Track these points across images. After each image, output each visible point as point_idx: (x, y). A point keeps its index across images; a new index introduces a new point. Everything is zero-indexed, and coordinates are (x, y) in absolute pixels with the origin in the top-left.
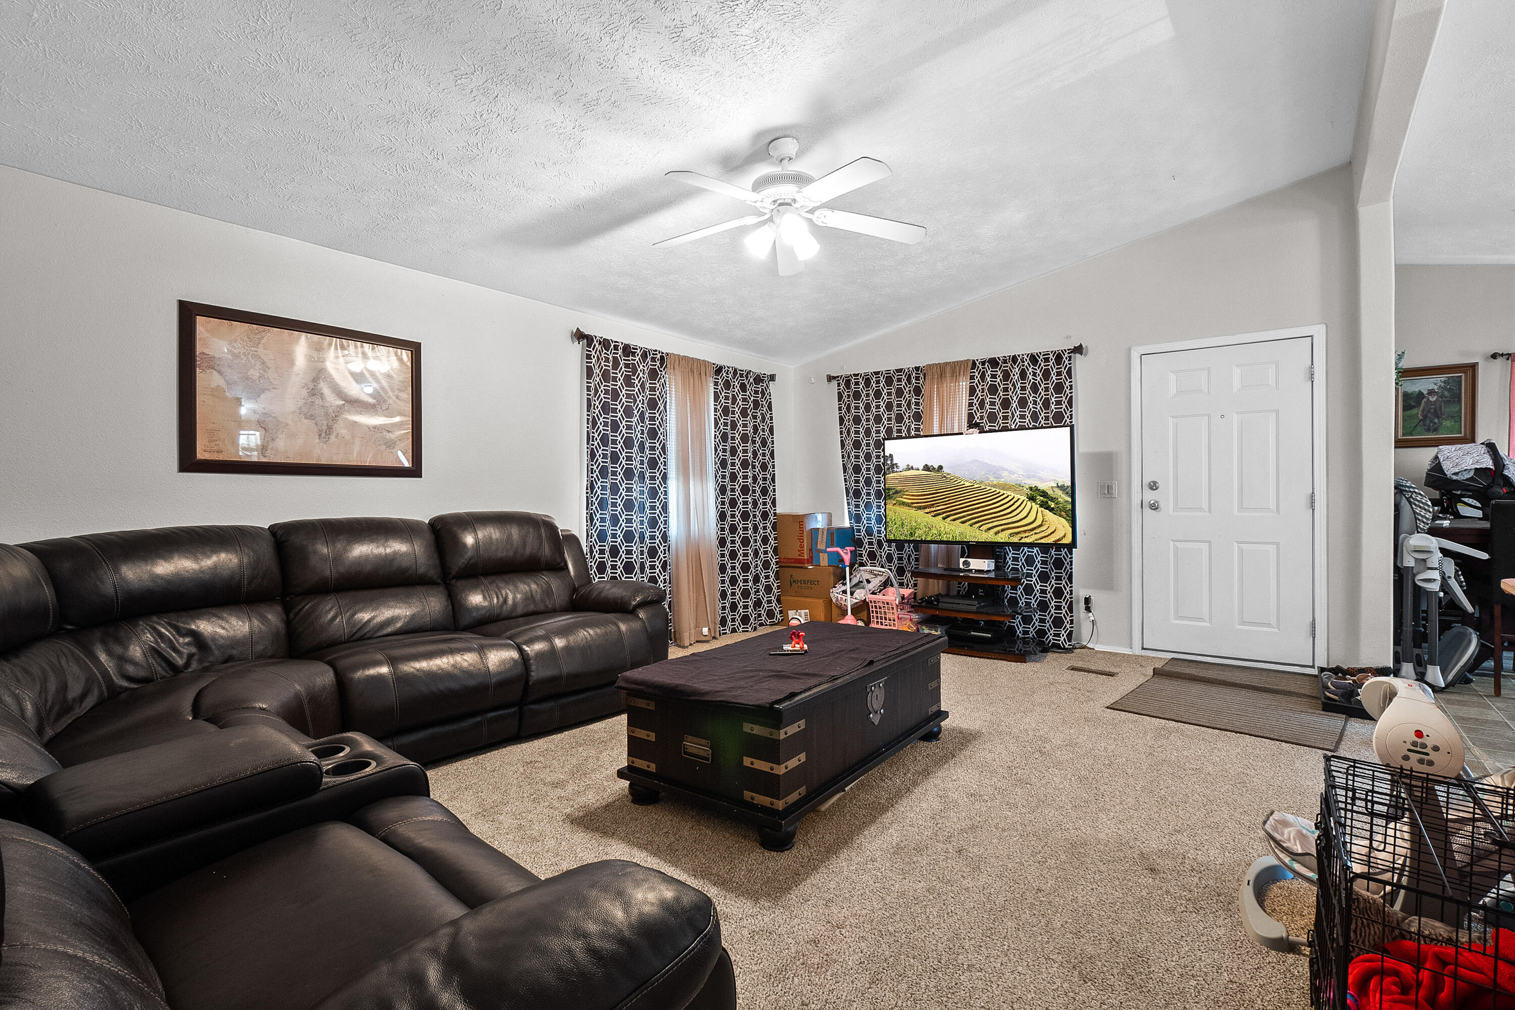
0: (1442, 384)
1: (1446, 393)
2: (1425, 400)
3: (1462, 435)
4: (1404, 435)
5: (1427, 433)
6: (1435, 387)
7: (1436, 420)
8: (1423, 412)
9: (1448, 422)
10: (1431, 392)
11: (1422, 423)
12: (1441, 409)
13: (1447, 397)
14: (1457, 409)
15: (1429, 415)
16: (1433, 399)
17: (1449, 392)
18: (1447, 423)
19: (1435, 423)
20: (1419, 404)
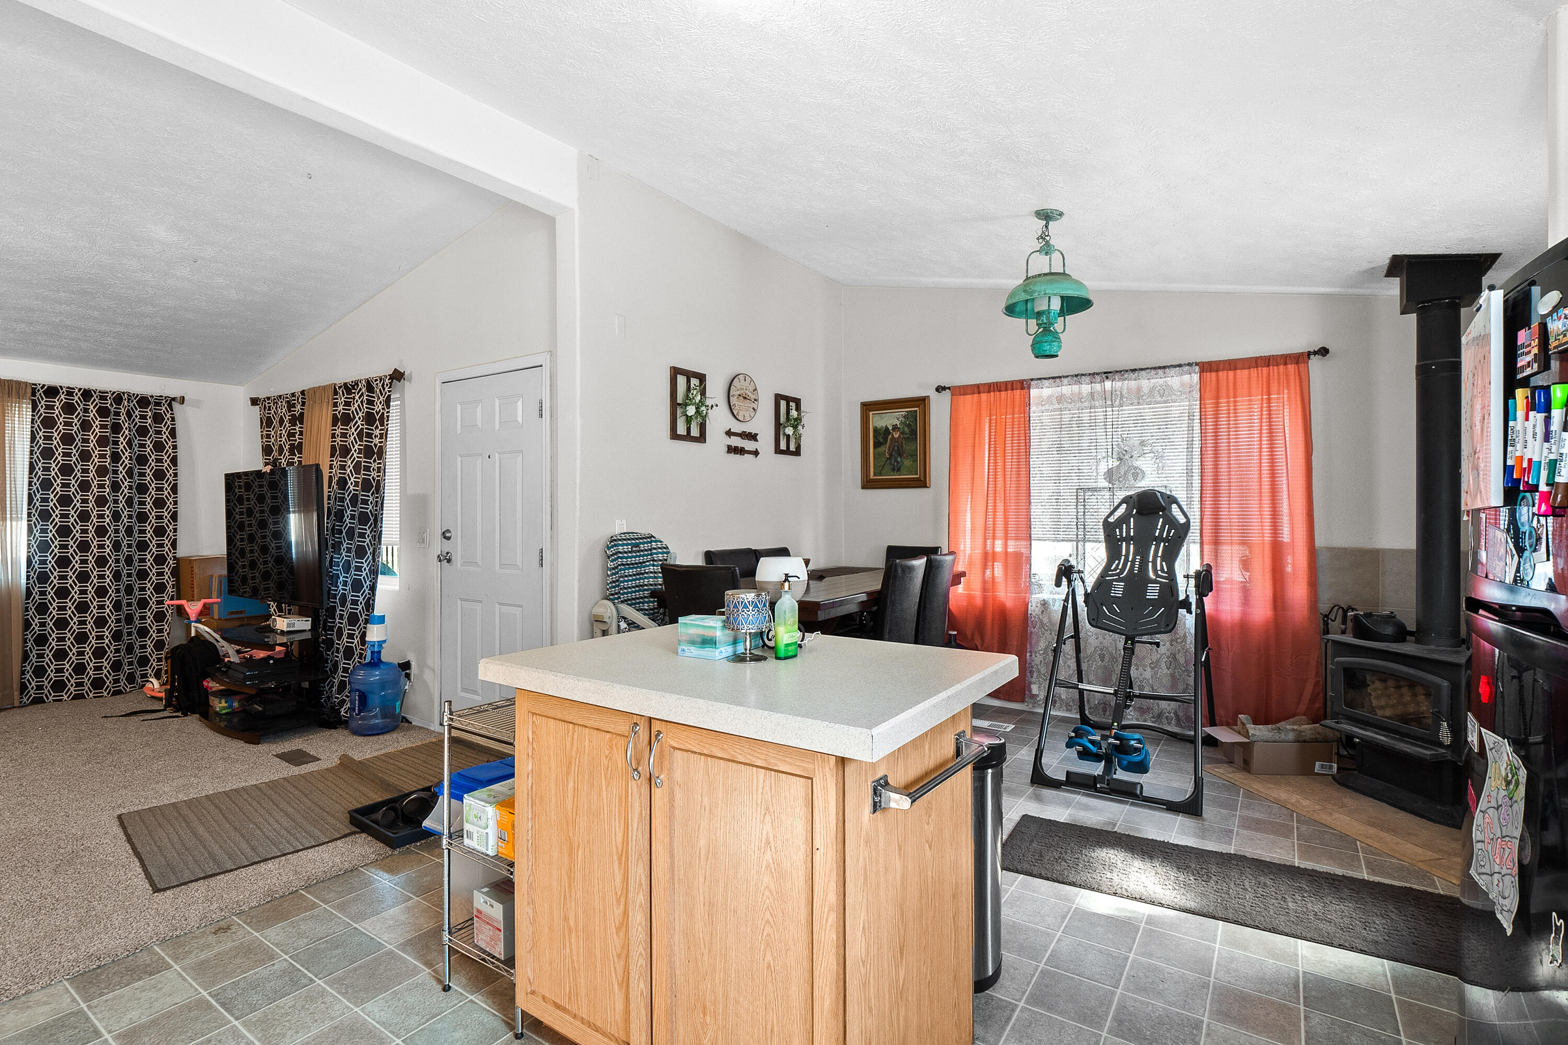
0: (903, 419)
1: (906, 429)
2: (890, 436)
3: (918, 476)
4: (875, 475)
5: (892, 473)
6: (898, 423)
7: (899, 459)
8: (889, 449)
9: (908, 461)
10: (895, 428)
11: (888, 461)
12: (902, 446)
13: (906, 434)
14: (914, 448)
15: (894, 453)
16: (896, 435)
17: (908, 427)
18: (907, 463)
19: (898, 463)
20: (886, 439)
